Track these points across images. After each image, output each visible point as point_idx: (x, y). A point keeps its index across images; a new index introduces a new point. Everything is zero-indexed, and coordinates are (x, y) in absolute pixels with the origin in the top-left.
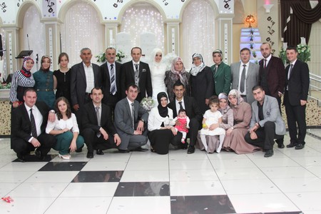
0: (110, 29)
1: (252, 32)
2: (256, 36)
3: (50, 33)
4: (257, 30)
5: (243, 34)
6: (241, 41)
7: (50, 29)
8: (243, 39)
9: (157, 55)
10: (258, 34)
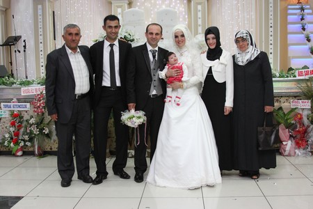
0: (118, 7)
1: (302, 9)
2: (308, 14)
3: (40, 12)
4: (308, 7)
5: (290, 11)
6: (288, 21)
7: (40, 7)
8: (291, 18)
9: (176, 37)
10: (310, 11)
